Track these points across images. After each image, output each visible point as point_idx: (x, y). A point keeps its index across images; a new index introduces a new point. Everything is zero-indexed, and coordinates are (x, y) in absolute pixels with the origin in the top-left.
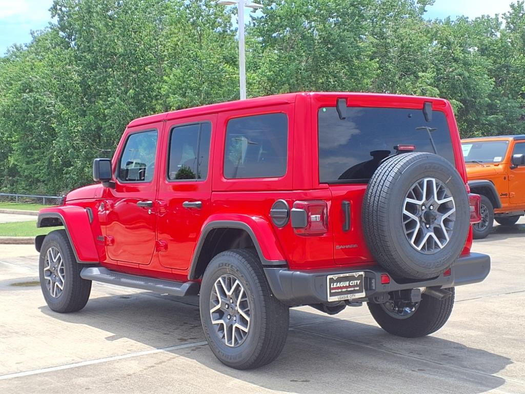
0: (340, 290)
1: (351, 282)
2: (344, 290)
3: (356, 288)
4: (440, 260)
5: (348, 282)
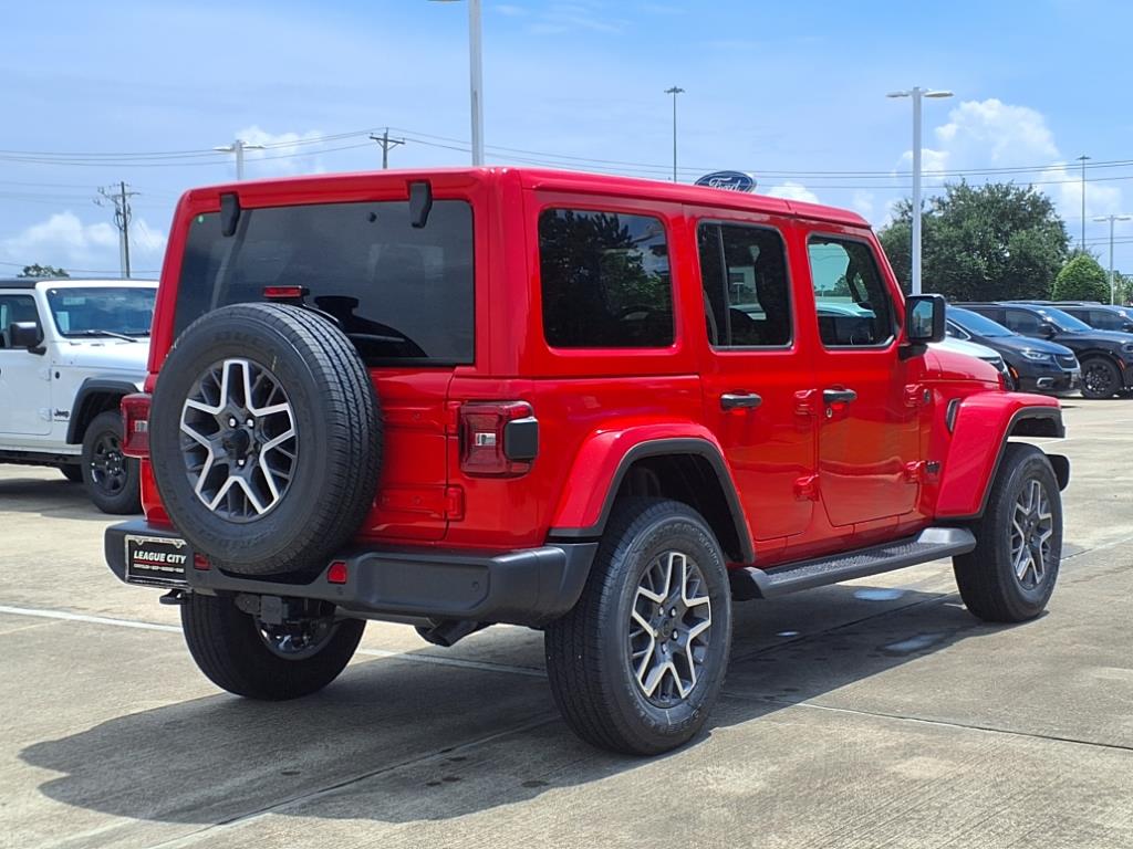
0: (148, 567)
1: (170, 556)
2: (154, 568)
3: (178, 570)
4: (248, 537)
5: (163, 555)
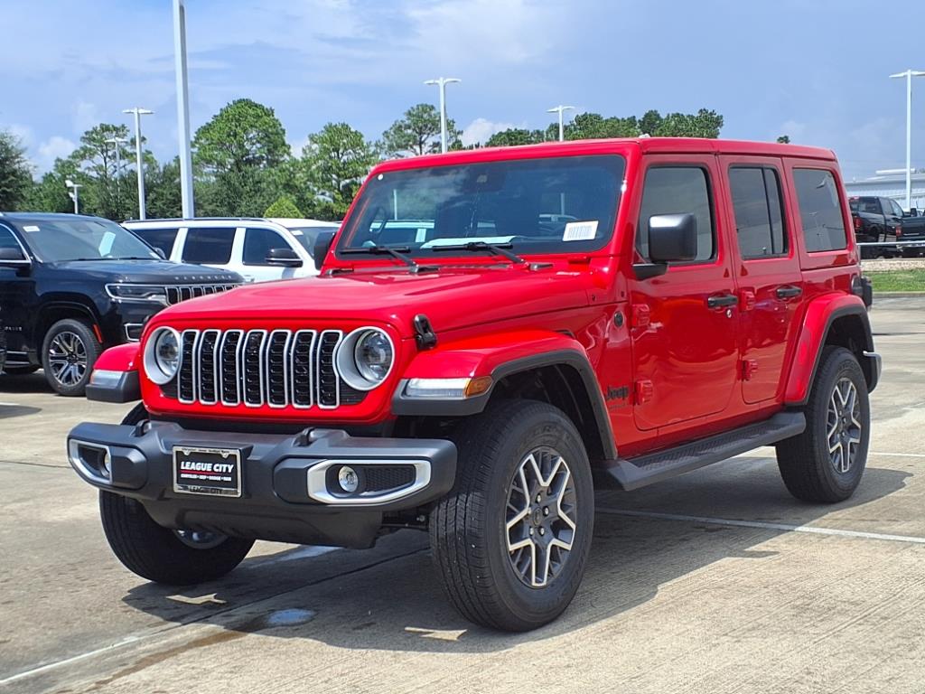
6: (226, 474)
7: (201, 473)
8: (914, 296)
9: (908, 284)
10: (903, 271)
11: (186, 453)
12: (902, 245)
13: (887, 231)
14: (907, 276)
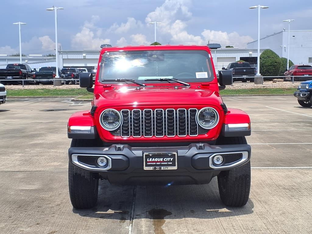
6: (170, 161)
7: (158, 162)
8: (46, 97)
9: (42, 93)
10: (39, 89)
11: (151, 155)
12: (36, 80)
13: (30, 76)
14: (41, 91)
